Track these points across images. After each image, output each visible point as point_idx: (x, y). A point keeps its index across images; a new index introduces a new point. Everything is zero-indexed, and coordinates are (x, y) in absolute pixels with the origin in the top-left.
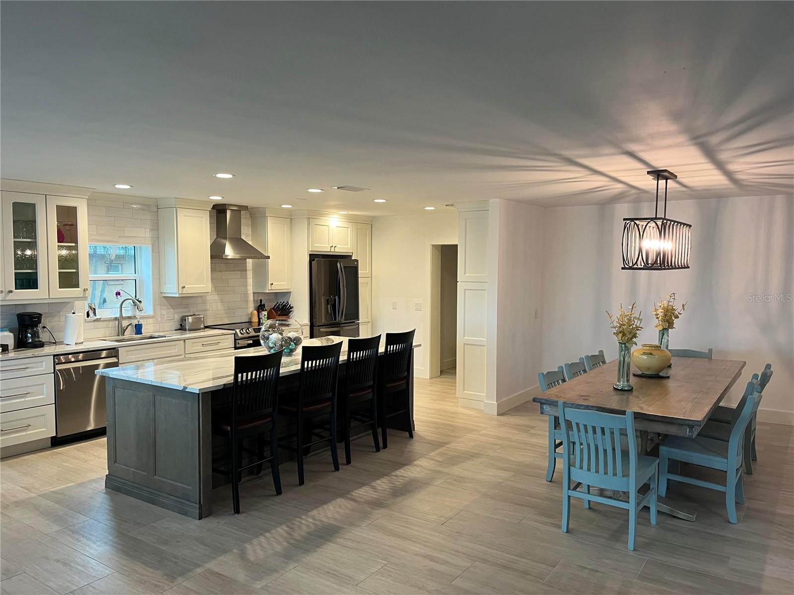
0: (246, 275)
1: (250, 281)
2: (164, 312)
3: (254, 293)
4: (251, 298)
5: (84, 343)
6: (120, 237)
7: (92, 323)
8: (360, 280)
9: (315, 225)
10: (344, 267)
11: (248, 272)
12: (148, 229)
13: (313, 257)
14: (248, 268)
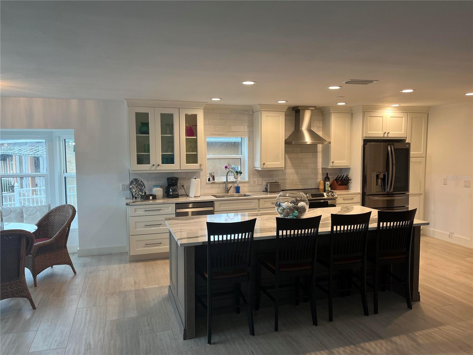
0: (317, 155)
1: (320, 160)
2: (256, 179)
3: (322, 168)
4: (320, 171)
5: (200, 197)
6: (228, 132)
7: (210, 185)
8: (412, 160)
9: (369, 116)
10: (395, 149)
11: (318, 154)
12: (247, 126)
13: (366, 142)
14: (318, 151)
